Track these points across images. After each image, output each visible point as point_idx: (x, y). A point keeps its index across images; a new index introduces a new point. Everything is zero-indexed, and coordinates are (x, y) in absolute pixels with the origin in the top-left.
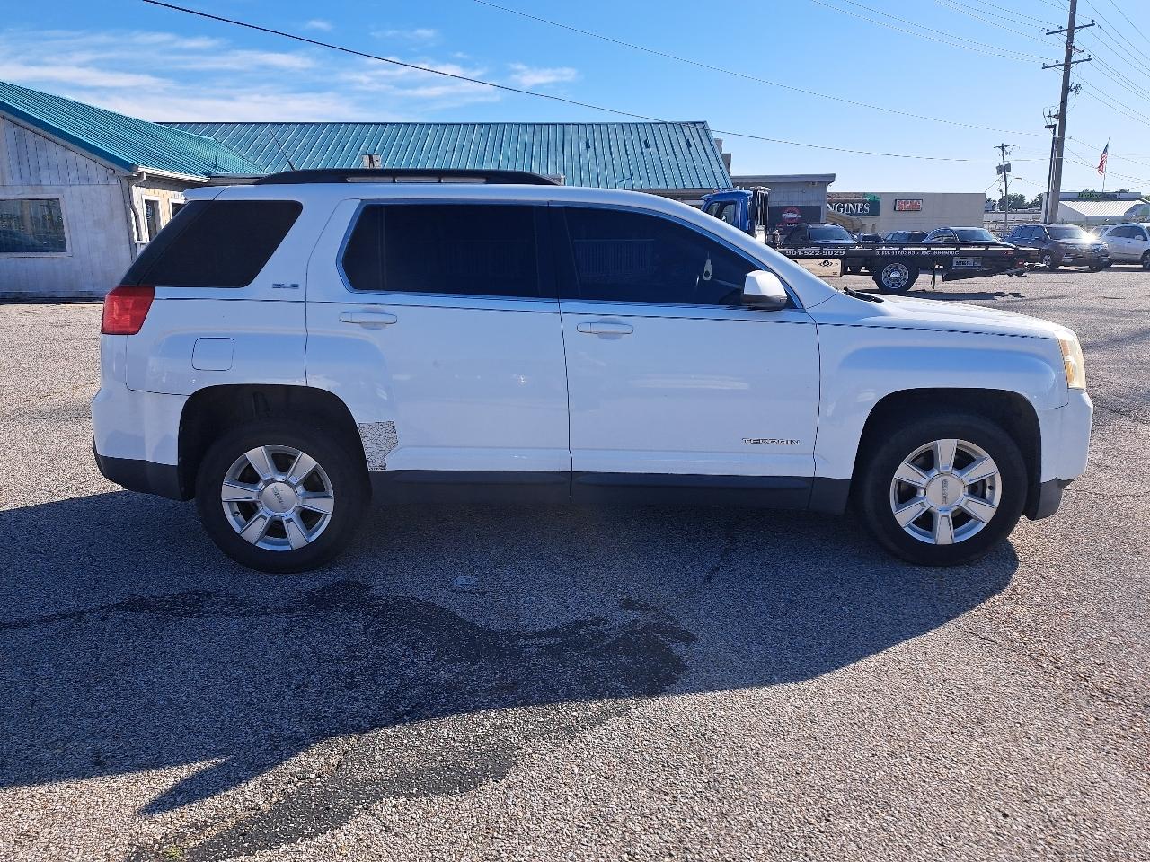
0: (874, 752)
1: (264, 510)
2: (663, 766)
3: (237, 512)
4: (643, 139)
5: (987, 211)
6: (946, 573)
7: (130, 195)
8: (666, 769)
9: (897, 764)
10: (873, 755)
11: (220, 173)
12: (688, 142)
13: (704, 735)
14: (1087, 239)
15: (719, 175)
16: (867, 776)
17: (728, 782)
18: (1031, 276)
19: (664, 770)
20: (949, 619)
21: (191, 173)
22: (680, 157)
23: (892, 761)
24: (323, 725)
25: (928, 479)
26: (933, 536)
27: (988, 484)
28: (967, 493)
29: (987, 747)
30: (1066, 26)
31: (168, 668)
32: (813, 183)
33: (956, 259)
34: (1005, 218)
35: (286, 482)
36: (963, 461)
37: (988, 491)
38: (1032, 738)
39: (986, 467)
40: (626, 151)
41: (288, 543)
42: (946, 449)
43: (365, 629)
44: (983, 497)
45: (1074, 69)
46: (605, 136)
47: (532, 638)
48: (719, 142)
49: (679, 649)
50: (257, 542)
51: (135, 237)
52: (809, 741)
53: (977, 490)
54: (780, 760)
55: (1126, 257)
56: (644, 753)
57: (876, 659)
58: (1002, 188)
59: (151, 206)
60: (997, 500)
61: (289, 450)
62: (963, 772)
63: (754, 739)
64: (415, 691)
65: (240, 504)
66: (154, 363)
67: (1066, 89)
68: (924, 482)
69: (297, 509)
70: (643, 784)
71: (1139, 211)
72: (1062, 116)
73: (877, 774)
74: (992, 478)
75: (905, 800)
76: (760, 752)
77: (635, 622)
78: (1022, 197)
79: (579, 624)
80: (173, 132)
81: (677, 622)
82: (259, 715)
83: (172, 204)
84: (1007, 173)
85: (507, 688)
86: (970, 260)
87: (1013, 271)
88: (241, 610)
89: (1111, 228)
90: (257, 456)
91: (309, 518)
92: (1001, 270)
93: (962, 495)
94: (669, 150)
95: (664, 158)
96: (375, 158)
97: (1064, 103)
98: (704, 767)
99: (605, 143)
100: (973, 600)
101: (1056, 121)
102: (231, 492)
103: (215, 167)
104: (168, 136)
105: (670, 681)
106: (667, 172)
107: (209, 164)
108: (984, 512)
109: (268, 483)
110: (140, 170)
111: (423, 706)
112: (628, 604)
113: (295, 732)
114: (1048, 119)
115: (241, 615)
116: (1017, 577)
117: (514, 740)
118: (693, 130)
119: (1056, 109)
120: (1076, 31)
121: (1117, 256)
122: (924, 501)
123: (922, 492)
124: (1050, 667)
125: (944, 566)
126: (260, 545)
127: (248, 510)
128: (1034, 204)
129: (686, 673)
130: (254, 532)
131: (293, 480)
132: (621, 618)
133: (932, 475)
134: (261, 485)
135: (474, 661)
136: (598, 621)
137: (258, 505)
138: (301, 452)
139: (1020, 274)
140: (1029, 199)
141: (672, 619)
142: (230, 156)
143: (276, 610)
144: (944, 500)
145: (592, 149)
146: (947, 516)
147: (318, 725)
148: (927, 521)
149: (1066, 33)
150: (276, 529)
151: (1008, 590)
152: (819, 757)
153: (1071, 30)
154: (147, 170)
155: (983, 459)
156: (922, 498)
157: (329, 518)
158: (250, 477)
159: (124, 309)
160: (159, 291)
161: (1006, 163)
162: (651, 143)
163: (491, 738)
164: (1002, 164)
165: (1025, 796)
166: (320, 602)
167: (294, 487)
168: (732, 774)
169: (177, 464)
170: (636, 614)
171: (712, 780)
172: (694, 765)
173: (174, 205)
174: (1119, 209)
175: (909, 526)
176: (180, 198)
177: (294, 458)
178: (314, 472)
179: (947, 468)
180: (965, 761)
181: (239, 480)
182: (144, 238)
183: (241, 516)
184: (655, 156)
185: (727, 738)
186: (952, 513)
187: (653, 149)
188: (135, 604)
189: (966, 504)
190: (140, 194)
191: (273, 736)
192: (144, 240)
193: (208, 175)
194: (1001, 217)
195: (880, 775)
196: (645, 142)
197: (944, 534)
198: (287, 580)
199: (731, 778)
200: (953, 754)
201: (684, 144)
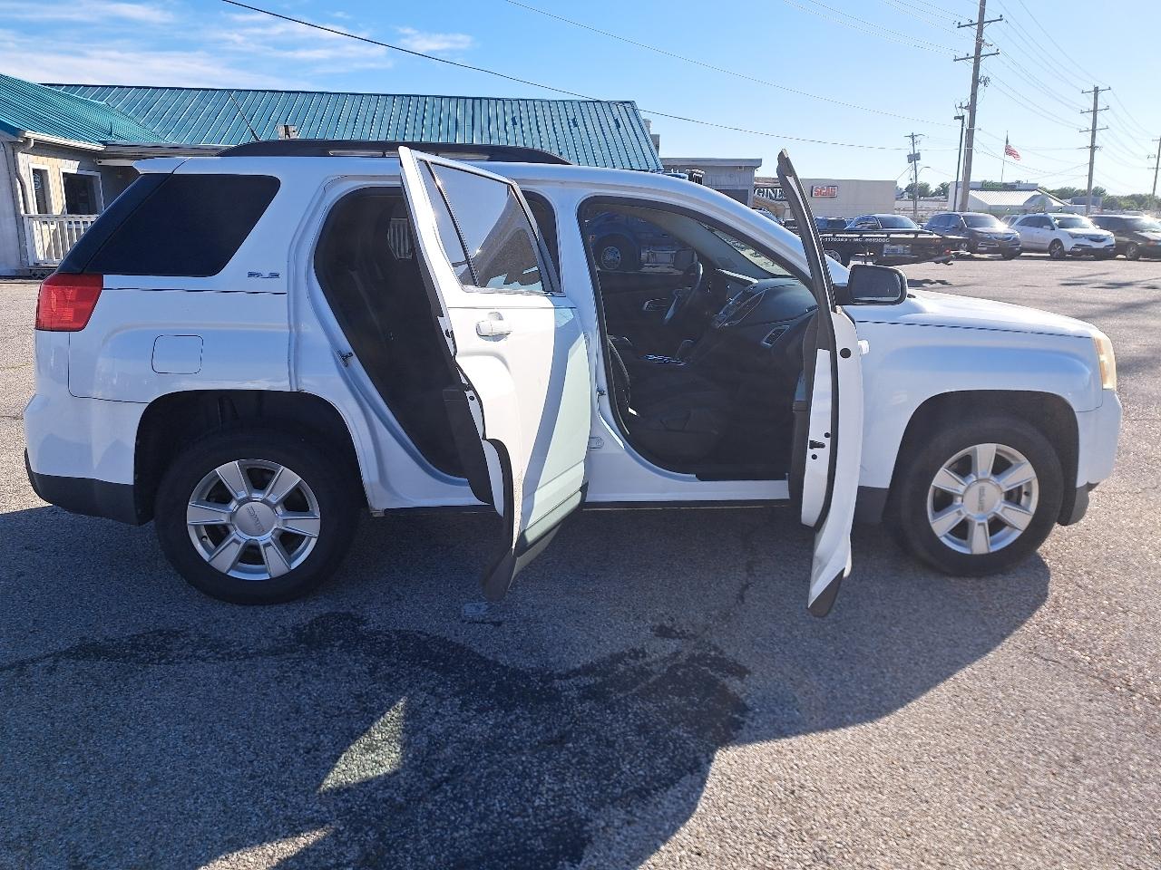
0: (981, 804)
1: (236, 534)
2: (758, 834)
3: (205, 537)
4: (571, 117)
5: (897, 199)
6: (982, 583)
7: (16, 162)
8: (763, 838)
9: (1010, 817)
10: (982, 808)
11: (119, 142)
12: (616, 121)
13: (793, 792)
14: (1000, 227)
15: (648, 155)
16: (983, 834)
17: (837, 851)
18: (956, 263)
19: (761, 840)
20: (1003, 637)
21: (85, 140)
22: (609, 137)
23: (1004, 813)
24: (348, 801)
25: (967, 486)
26: (969, 546)
27: (1024, 490)
28: (1003, 500)
29: (1095, 790)
30: (976, 20)
31: (143, 732)
32: (740, 167)
33: (886, 246)
34: (915, 206)
35: (264, 501)
36: (1001, 466)
37: (1024, 496)
38: (1136, 776)
39: (1024, 473)
40: (554, 129)
41: (264, 571)
42: (985, 454)
43: (372, 672)
44: (1018, 503)
45: (983, 63)
46: (532, 113)
47: (567, 677)
48: (648, 122)
49: (734, 685)
50: (228, 571)
51: (23, 212)
52: (908, 794)
53: (1013, 497)
54: (885, 819)
55: (1035, 246)
56: (733, 819)
57: (944, 690)
58: (913, 176)
59: (40, 175)
60: (1033, 507)
61: (267, 464)
62: (1081, 822)
63: (848, 795)
64: (448, 751)
65: (208, 527)
66: (103, 364)
67: (976, 81)
68: (961, 489)
69: (277, 532)
70: (742, 859)
71: (1037, 201)
72: (972, 108)
73: (993, 830)
74: (1029, 484)
75: (1033, 862)
76: (860, 810)
77: (677, 653)
78: (927, 186)
79: (617, 658)
80: (59, 94)
81: (721, 653)
82: (267, 791)
83: (64, 174)
84: (917, 162)
85: (555, 743)
86: (900, 248)
87: (940, 258)
88: (218, 653)
89: (1021, 217)
90: (230, 472)
91: (289, 541)
92: (928, 258)
93: (999, 502)
94: (598, 129)
95: (593, 138)
96: (291, 129)
97: (974, 95)
98: (804, 833)
99: (533, 120)
100: (1021, 614)
101: (967, 114)
102: (198, 514)
103: (111, 134)
104: (54, 99)
105: (738, 725)
106: (597, 151)
107: (103, 131)
108: (1020, 519)
109: (241, 503)
110: (27, 135)
111: (462, 769)
112: (663, 632)
113: (317, 811)
114: (959, 110)
115: (219, 659)
116: (1054, 588)
117: (582, 810)
118: (622, 109)
119: (966, 101)
120: (984, 25)
121: (1026, 245)
122: (961, 509)
123: (959, 499)
124: (1124, 690)
125: (979, 577)
126: (233, 574)
127: (218, 534)
128: (938, 193)
129: (751, 714)
130: (225, 559)
131: (273, 499)
132: (661, 650)
133: (970, 482)
134: (233, 505)
135: (509, 709)
136: (636, 654)
137: (231, 528)
138: (282, 467)
139: (946, 262)
140: (933, 188)
141: (716, 648)
142: (126, 123)
143: (259, 653)
144: (981, 508)
145: (518, 126)
146: (983, 524)
147: (343, 800)
148: (962, 530)
149: (976, 27)
150: (251, 554)
151: (1050, 601)
152: (925, 813)
153: (981, 23)
154: (36, 136)
155: (1020, 464)
156: (959, 506)
157: (314, 541)
158: (221, 496)
159: (63, 301)
160: (108, 280)
161: (916, 152)
162: (580, 121)
163: (552, 810)
164: (912, 153)
165: (1153, 848)
166: (309, 640)
167: (273, 507)
168: (838, 840)
169: (131, 482)
170: (673, 645)
171: (817, 849)
172: (792, 831)
173: (65, 175)
174: (1018, 199)
175: (946, 536)
176: (72, 167)
177: (273, 473)
178: (297, 489)
179: (984, 474)
180: (1079, 809)
181: (208, 499)
182: (32, 210)
183: (209, 542)
184: (584, 135)
185: (819, 796)
186: (989, 520)
187: (582, 129)
188: (87, 651)
189: (1002, 511)
190: (27, 163)
191: (290, 818)
192: (32, 213)
193: (104, 143)
194: (911, 204)
195: (996, 832)
196: (574, 120)
197: (980, 543)
198: (266, 614)
199: (839, 845)
200: (1062, 799)
201: (612, 124)
